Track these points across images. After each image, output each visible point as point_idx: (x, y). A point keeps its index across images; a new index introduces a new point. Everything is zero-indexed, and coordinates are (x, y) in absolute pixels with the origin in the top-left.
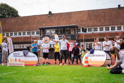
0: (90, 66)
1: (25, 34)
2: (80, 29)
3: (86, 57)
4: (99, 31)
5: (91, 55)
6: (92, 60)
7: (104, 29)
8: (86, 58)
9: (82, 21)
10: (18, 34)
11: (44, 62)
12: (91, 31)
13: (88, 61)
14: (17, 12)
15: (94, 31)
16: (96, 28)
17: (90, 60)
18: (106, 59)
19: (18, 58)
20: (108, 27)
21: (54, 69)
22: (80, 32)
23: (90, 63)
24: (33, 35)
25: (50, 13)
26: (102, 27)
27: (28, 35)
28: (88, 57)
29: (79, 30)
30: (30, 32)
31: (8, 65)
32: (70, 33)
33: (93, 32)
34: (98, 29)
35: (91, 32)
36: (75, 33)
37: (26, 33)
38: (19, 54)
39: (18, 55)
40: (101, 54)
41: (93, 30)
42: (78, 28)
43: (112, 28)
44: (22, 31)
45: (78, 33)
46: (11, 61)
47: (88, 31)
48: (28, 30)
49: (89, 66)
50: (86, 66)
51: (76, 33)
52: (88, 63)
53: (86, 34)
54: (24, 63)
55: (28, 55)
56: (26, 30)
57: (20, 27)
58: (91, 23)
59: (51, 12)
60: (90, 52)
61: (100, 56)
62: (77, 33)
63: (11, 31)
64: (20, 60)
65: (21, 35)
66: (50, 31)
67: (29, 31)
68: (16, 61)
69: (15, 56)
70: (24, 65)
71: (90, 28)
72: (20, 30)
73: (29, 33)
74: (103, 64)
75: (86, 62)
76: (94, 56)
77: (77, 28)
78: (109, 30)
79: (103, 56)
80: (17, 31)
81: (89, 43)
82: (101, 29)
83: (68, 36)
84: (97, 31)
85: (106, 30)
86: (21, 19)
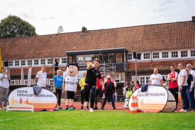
0: (141, 111)
1: (45, 63)
2: (131, 55)
3: (133, 96)
4: (161, 58)
6: (144, 102)
7: (170, 54)
9: (134, 42)
10: (33, 62)
12: (149, 58)
13: (137, 104)
14: (34, 29)
15: (154, 57)
16: (156, 53)
17: (142, 102)
18: (168, 101)
19: (24, 99)
20: (175, 51)
22: (131, 59)
23: (140, 107)
25: (84, 29)
26: (166, 51)
27: (49, 64)
28: (138, 98)
29: (129, 56)
30: (52, 60)
31: (8, 109)
32: (115, 61)
34: (161, 55)
35: (148, 59)
36: (123, 61)
37: (46, 61)
38: (26, 92)
39: (24, 93)
40: (159, 92)
41: (151, 56)
42: (128, 54)
43: (182, 53)
44: (39, 58)
47: (145, 58)
48: (50, 56)
49: (139, 111)
51: (125, 60)
52: (137, 106)
53: (141, 63)
54: (33, 107)
55: (40, 94)
56: (47, 57)
57: (37, 52)
58: (148, 45)
59: (86, 29)
61: (157, 94)
62: (126, 62)
64: (27, 102)
65: (38, 64)
66: (84, 59)
67: (51, 58)
68: (21, 103)
69: (20, 95)
70: (32, 110)
71: (148, 53)
72: (36, 56)
73: (50, 61)
74: (162, 109)
75: (134, 105)
76: (147, 95)
77: (126, 53)
78: (177, 56)
79: (162, 95)
80: (32, 58)
81: (145, 77)
82: (165, 55)
83: (112, 65)
84: (158, 57)
85: (172, 56)
86: (39, 39)
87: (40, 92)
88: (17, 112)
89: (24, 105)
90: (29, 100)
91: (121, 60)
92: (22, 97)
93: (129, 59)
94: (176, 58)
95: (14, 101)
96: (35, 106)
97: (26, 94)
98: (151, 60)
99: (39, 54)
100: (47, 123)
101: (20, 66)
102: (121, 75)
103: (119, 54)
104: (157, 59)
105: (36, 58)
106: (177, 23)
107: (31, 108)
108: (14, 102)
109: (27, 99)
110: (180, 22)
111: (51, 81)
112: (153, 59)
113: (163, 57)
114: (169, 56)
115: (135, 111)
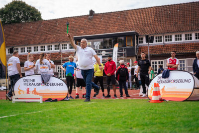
0: (164, 100)
1: (52, 49)
2: (142, 39)
3: (155, 83)
4: (174, 41)
5: (164, 80)
6: (166, 89)
7: (183, 37)
8: (156, 85)
9: (145, 25)
10: (39, 48)
11: (78, 94)
12: (161, 41)
13: (159, 91)
14: (39, 15)
15: (166, 41)
16: (168, 36)
17: (163, 89)
18: (194, 88)
19: (32, 88)
20: (189, 33)
21: (95, 107)
22: (142, 42)
23: (162, 96)
24: (64, 50)
25: (92, 12)
26: (179, 34)
27: (56, 50)
28: (159, 85)
29: (140, 40)
30: (59, 45)
31: (14, 100)
32: (125, 46)
33: (164, 42)
34: (173, 37)
35: (160, 43)
36: (134, 45)
37: (53, 47)
38: (33, 80)
39: (31, 82)
40: (183, 78)
41: (164, 39)
42: (139, 37)
43: (196, 35)
44: (46, 43)
45: (139, 44)
46: (20, 94)
47: (156, 41)
48: (56, 42)
49: (162, 100)
50: (156, 101)
51: (136, 44)
52: (160, 94)
53: (153, 47)
54: (41, 97)
55: (49, 82)
56: (53, 43)
57: (43, 38)
58: (160, 28)
59: (94, 12)
60: (163, 75)
61: (181, 81)
62: (137, 46)
63: (29, 44)
64: (35, 92)
65: (44, 50)
66: (93, 43)
67: (58, 44)
68: (28, 92)
69: (27, 84)
70: (41, 101)
71: (160, 36)
72: (42, 42)
73: (57, 47)
74: (187, 97)
75: (156, 93)
76: (169, 81)
77: (137, 36)
79: (187, 81)
80: (38, 44)
81: (157, 61)
82: (178, 38)
83: (122, 49)
84: (171, 40)
85: (186, 39)
86: (44, 24)
87: (48, 80)
88: (24, 104)
89: (31, 95)
90: (36, 90)
91: (132, 44)
92: (29, 87)
93: (140, 43)
94: (190, 40)
95: (20, 90)
96: (43, 96)
97: (33, 83)
98: (164, 43)
99: (45, 40)
100: (61, 120)
101: (26, 52)
102: (132, 60)
103: (129, 38)
104: (170, 42)
105: (43, 44)
106: (190, 3)
107: (39, 99)
108: (20, 92)
109: (35, 89)
110: (193, 2)
111: (58, 68)
112: (165, 42)
113: (176, 40)
114: (182, 39)
115: (158, 101)
